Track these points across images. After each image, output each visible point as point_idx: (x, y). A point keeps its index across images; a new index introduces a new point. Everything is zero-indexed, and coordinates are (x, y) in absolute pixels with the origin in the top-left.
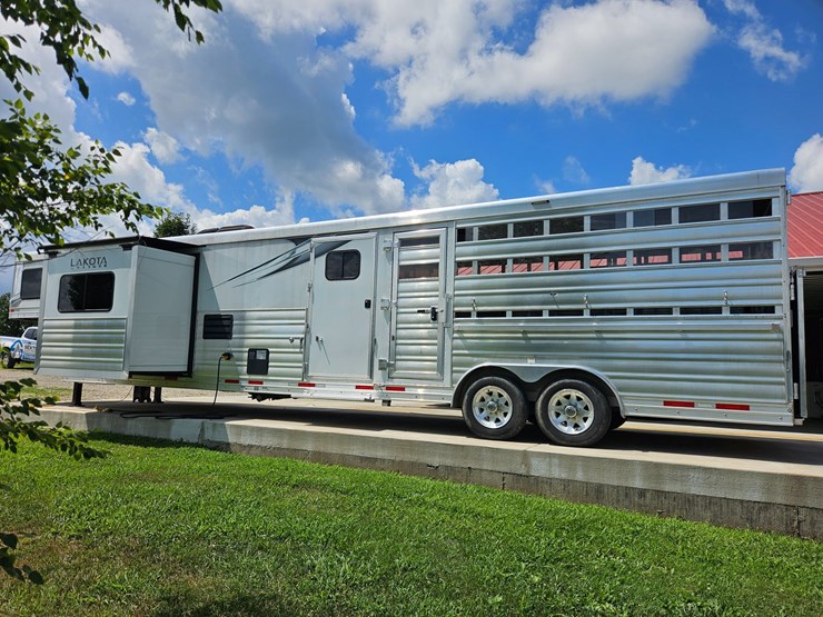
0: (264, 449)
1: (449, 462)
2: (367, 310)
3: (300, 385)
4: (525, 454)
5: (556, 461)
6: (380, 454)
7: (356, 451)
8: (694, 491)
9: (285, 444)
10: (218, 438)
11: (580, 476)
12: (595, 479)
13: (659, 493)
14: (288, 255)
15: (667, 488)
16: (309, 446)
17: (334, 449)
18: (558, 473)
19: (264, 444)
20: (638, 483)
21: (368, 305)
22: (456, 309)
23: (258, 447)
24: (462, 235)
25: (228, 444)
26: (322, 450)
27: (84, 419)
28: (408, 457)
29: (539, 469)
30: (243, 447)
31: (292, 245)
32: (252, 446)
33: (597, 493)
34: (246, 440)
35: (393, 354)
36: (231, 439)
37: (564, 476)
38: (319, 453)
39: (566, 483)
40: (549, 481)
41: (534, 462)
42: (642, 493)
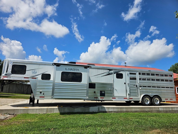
0: (115, 112)
1: (149, 110)
2: (125, 85)
3: (112, 98)
4: (158, 107)
5: (162, 108)
6: (138, 110)
7: (134, 110)
8: (176, 110)
9: (119, 110)
10: (103, 110)
11: (165, 110)
12: (166, 110)
13: (173, 111)
14: (108, 72)
15: (173, 110)
16: (125, 110)
17: (129, 110)
18: (162, 110)
19: (115, 110)
20: (171, 110)
21: (125, 83)
22: (140, 85)
23: (113, 111)
24: (140, 74)
25: (106, 111)
26: (127, 110)
27: (58, 109)
28: (142, 110)
29: (160, 109)
30: (110, 112)
31: (109, 71)
32: (112, 111)
33: (167, 112)
34: (110, 110)
35: (130, 92)
36: (107, 110)
37: (163, 110)
38: (127, 111)
39: (163, 111)
40: (161, 111)
41: (160, 108)
42: (171, 111)
